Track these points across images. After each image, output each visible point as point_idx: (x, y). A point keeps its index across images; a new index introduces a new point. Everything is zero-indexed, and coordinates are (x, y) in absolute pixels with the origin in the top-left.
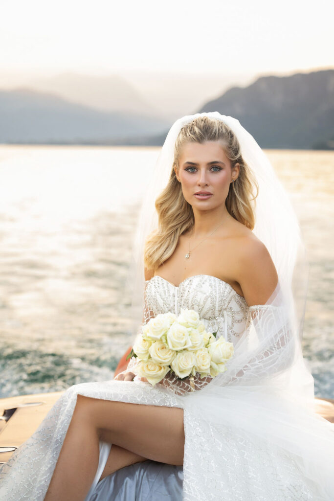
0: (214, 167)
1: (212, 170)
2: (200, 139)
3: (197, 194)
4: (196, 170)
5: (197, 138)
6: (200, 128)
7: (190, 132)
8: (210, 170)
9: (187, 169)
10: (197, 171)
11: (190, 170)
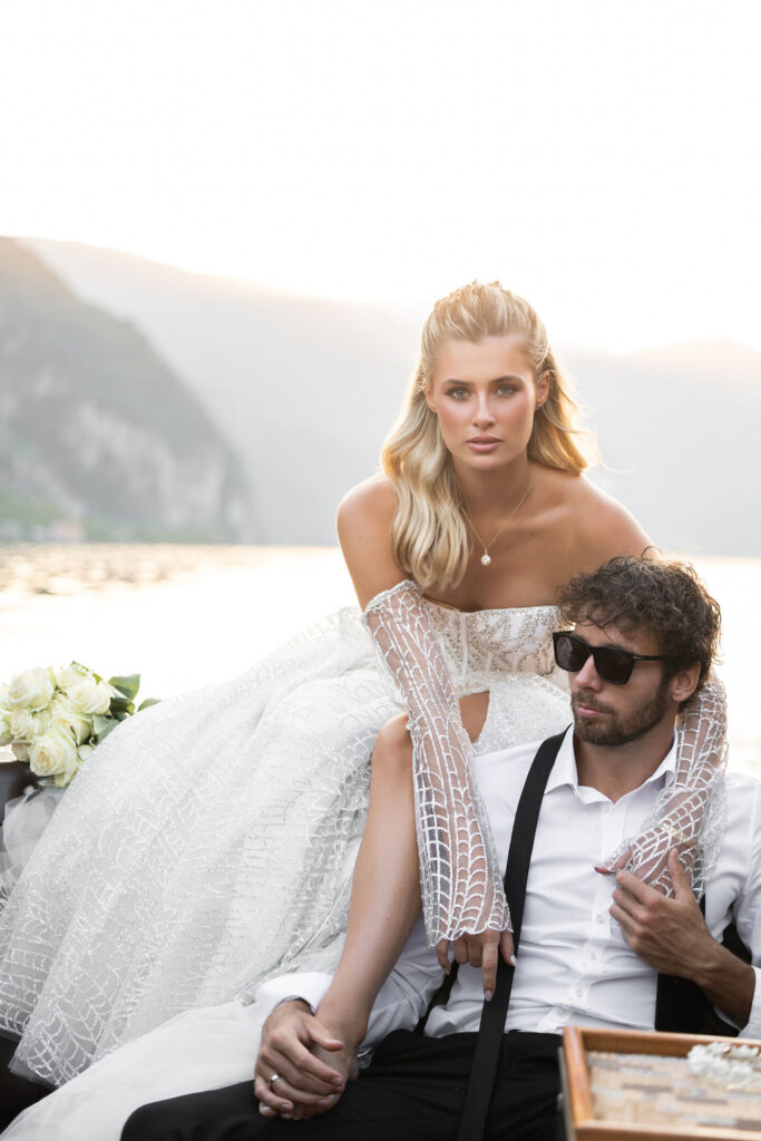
0: (505, 387)
1: (499, 392)
2: (473, 334)
3: (475, 441)
4: (466, 395)
5: (467, 331)
6: (470, 311)
7: (452, 319)
8: (495, 393)
9: (450, 393)
10: (470, 395)
11: (455, 395)
